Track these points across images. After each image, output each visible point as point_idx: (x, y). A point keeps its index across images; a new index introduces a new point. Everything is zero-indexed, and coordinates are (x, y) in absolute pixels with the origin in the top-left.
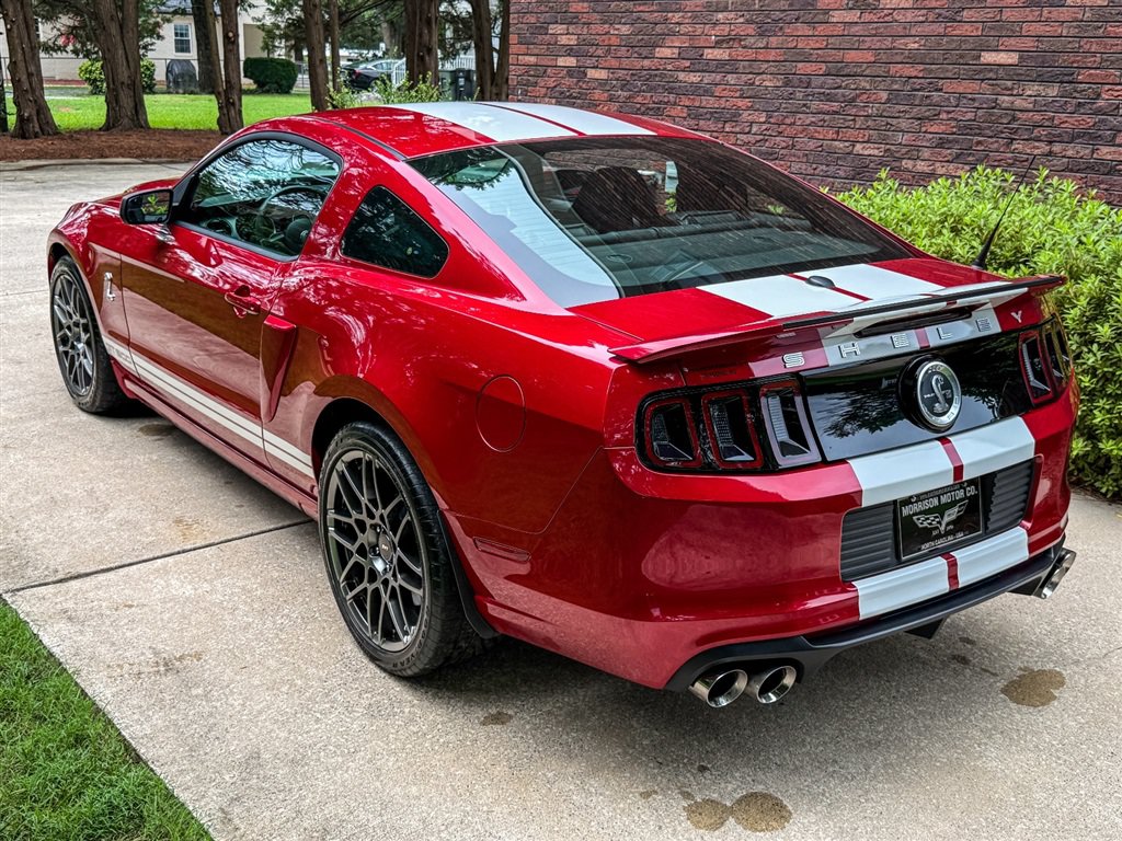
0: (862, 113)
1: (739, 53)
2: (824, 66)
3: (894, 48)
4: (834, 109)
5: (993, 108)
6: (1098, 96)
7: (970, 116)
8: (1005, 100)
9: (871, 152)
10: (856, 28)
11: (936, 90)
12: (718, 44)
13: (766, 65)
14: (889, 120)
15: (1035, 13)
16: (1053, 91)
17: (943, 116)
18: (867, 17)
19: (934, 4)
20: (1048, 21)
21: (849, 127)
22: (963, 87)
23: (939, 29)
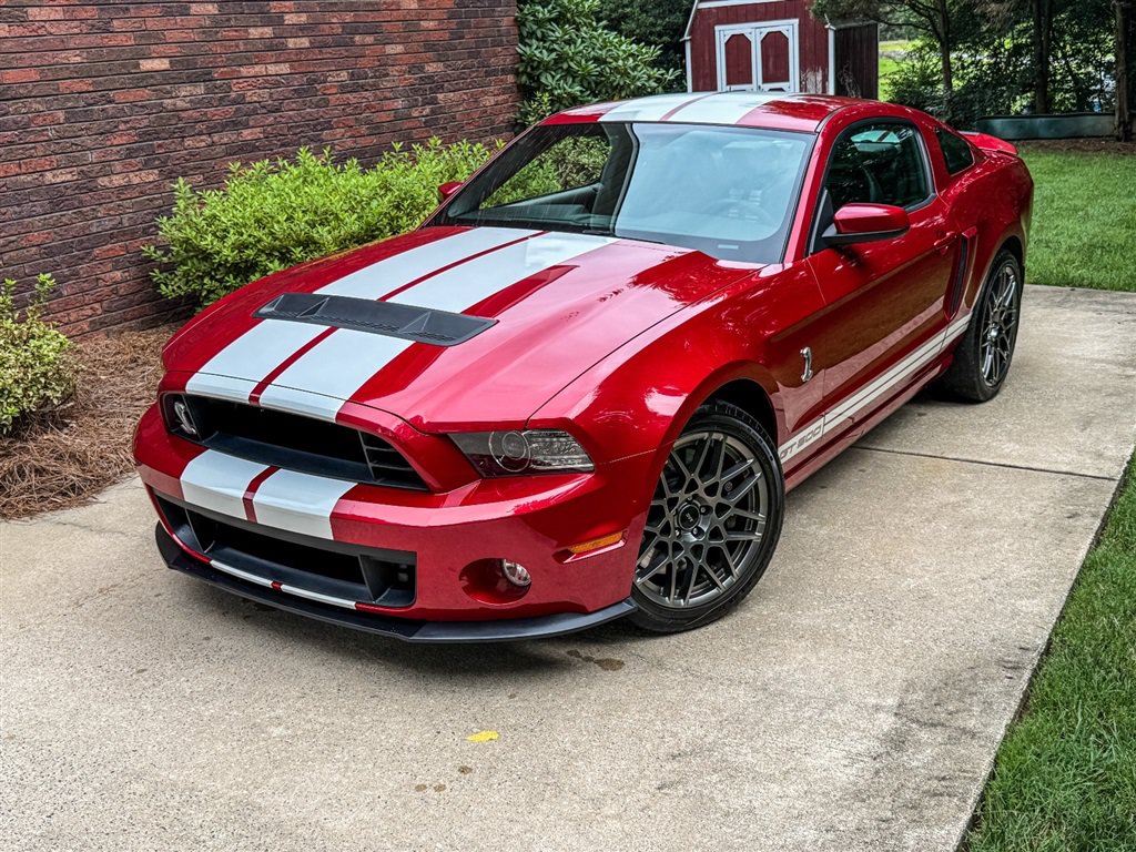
0: (42, 138)
3: (57, 63)
4: (9, 139)
5: (161, 112)
6: (231, 89)
7: (146, 122)
8: (168, 103)
9: (64, 178)
11: (110, 102)
14: (73, 140)
17: (122, 127)
18: (18, 31)
19: (84, 16)
20: (183, 28)
21: (31, 157)
22: (132, 95)
23: (95, 40)
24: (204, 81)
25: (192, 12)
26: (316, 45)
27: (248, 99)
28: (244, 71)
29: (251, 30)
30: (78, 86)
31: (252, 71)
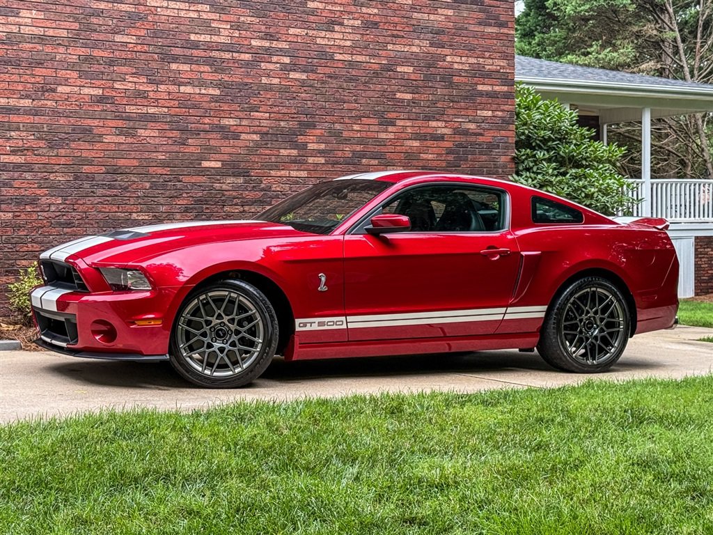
0: (134, 195)
1: (35, 159)
2: (103, 168)
3: (150, 158)
4: (115, 193)
5: (212, 190)
6: (261, 182)
7: (200, 194)
8: (217, 185)
9: (143, 218)
10: (124, 146)
11: (179, 181)
12: (14, 153)
13: (57, 167)
14: (152, 199)
15: (225, 143)
16: (241, 180)
17: (185, 195)
18: (129, 140)
19: (171, 135)
20: (234, 147)
21: (126, 204)
22: (194, 179)
23: (176, 148)
24: (244, 176)
25: (242, 138)
26: (330, 162)
27: (273, 189)
28: (273, 173)
29: (281, 151)
30: (160, 171)
31: (279, 174)
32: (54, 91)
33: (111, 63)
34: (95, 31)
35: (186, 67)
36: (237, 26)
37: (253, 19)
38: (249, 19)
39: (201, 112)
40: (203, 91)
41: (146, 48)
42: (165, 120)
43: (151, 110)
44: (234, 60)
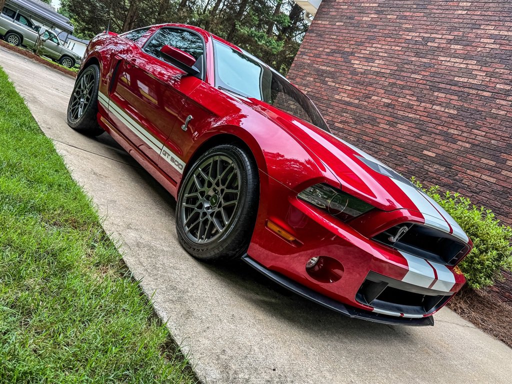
1: (347, 127)
2: (371, 139)
3: (396, 140)
5: (421, 168)
6: (457, 175)
7: (413, 168)
8: (426, 167)
10: (387, 131)
11: (405, 157)
12: (340, 122)
13: (353, 133)
15: (445, 143)
16: (443, 169)
17: (404, 166)
18: (391, 128)
19: (414, 131)
20: (449, 147)
22: (414, 159)
23: (413, 139)
24: (447, 167)
25: (457, 143)
27: (463, 182)
28: (469, 172)
29: (482, 159)
30: (398, 148)
31: (473, 173)
32: (370, 98)
33: (403, 87)
34: (403, 71)
35: (443, 95)
36: (491, 75)
37: (505, 71)
38: (502, 70)
39: (438, 122)
40: (446, 110)
41: (425, 82)
42: (415, 122)
43: (410, 115)
44: (477, 95)
